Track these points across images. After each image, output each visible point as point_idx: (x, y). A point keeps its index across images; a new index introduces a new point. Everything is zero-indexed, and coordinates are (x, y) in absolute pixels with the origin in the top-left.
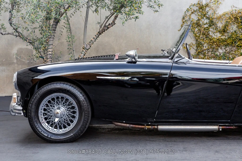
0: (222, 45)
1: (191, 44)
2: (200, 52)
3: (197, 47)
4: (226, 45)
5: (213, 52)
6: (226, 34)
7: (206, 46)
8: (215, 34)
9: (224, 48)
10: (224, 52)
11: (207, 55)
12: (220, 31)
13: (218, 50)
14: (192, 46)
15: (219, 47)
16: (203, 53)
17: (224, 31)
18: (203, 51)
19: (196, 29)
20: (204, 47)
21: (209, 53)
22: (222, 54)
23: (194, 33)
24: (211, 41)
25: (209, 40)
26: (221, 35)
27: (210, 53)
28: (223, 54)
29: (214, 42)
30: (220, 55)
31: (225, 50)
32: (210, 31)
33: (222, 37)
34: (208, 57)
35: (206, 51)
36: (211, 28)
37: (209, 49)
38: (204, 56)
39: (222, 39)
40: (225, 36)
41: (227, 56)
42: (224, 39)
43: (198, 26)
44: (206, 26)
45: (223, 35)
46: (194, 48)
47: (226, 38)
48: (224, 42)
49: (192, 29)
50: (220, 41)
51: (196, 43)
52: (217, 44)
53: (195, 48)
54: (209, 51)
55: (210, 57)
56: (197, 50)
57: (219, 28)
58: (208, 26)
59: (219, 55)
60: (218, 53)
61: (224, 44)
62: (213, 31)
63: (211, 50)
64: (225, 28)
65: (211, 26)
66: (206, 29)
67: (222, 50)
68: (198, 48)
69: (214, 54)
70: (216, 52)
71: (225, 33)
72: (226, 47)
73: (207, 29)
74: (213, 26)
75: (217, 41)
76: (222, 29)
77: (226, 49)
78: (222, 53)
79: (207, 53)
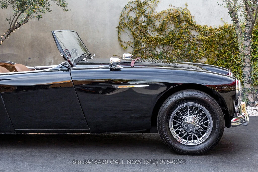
0: (160, 44)
1: (129, 42)
2: (138, 51)
3: (134, 45)
4: (163, 44)
5: (150, 51)
6: (164, 33)
7: (144, 45)
8: (153, 33)
9: (161, 48)
10: (162, 51)
11: (144, 54)
12: (157, 30)
13: (156, 49)
14: (130, 44)
15: (157, 46)
16: (140, 52)
17: (161, 30)
18: (141, 50)
19: (135, 27)
20: (142, 45)
21: (146, 52)
22: (159, 54)
23: (131, 31)
24: (149, 40)
25: (147, 39)
26: (158, 34)
27: (148, 52)
28: (161, 53)
29: (151, 41)
30: (158, 54)
31: (162, 50)
32: (148, 29)
33: (160, 36)
34: (146, 56)
35: (144, 50)
36: (150, 27)
37: (147, 48)
38: (142, 55)
39: (159, 38)
40: (163, 35)
41: (164, 55)
42: (162, 39)
43: (136, 24)
44: (144, 24)
45: (160, 33)
46: (131, 47)
47: (164, 37)
48: (161, 41)
49: (129, 27)
50: (158, 40)
51: (134, 42)
52: (154, 43)
53: (133, 46)
54: (146, 49)
55: (148, 56)
56: (135, 48)
57: (156, 27)
58: (146, 25)
59: (156, 54)
60: (156, 53)
61: (162, 44)
62: (151, 29)
63: (149, 49)
64: (162, 27)
65: (149, 25)
66: (143, 27)
67: (160, 50)
68: (135, 47)
69: (152, 53)
70: (154, 51)
71: (162, 32)
72: (164, 47)
73: (145, 27)
74: (151, 25)
75: (155, 40)
76: (160, 28)
77: (164, 48)
78: (159, 52)
79: (144, 51)
